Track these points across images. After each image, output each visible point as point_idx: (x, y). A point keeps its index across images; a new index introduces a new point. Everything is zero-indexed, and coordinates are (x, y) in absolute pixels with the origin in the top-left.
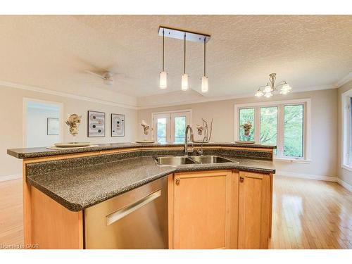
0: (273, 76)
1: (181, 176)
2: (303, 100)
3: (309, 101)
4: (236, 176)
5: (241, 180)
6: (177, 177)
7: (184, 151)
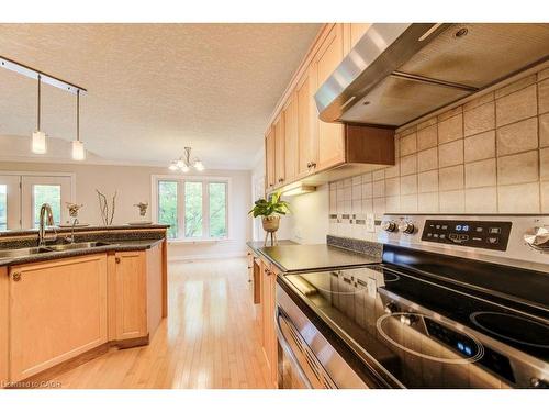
0: (188, 150)
1: (23, 269)
2: (224, 179)
3: (230, 179)
4: (112, 259)
5: (118, 261)
6: (15, 271)
7: (38, 240)
